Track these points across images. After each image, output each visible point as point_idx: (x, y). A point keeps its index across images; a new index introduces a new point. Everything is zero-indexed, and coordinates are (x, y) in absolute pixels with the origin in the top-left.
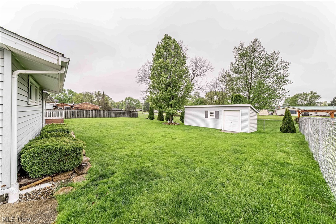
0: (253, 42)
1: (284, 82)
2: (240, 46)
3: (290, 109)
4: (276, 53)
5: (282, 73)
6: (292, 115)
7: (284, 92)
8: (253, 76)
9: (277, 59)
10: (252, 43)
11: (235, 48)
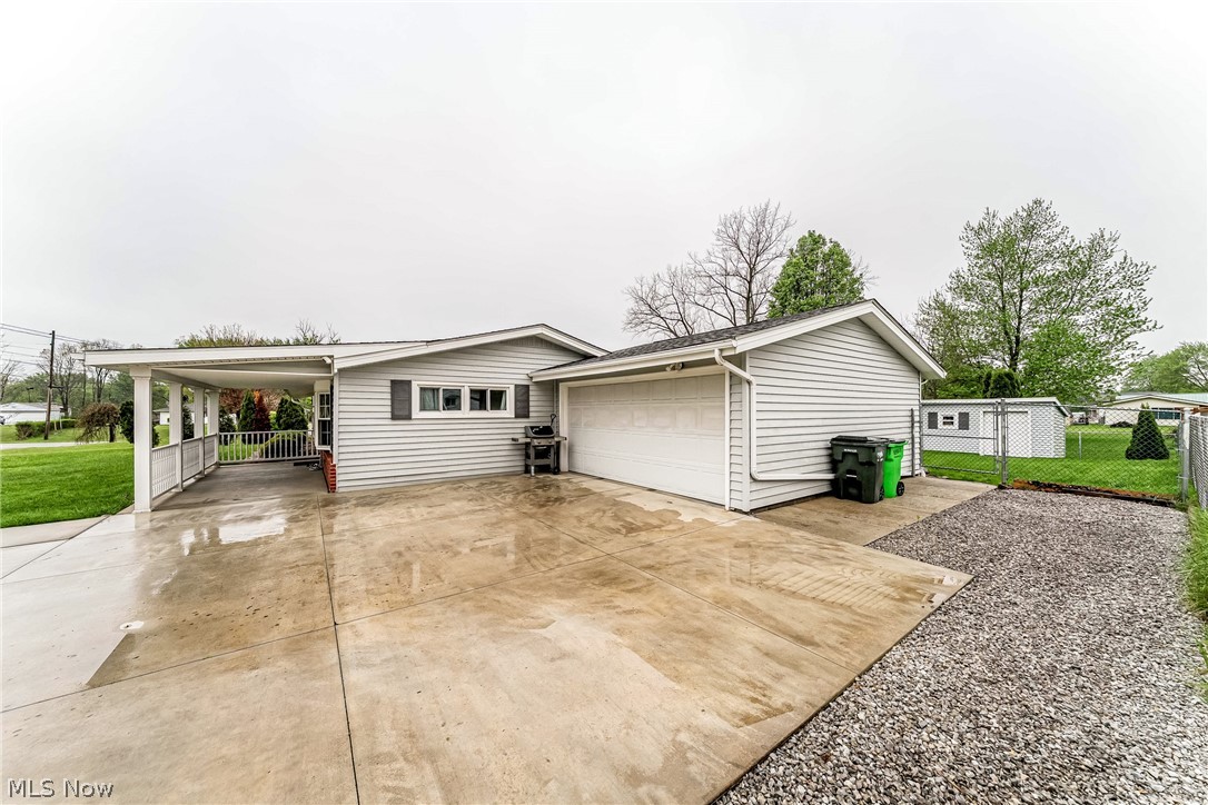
0: (1026, 208)
1: (1133, 324)
2: (985, 223)
3: (1152, 404)
4: (1107, 237)
5: (1125, 296)
6: (1159, 422)
7: (1133, 355)
8: (1025, 306)
9: (1108, 256)
10: (1024, 210)
11: (968, 227)
